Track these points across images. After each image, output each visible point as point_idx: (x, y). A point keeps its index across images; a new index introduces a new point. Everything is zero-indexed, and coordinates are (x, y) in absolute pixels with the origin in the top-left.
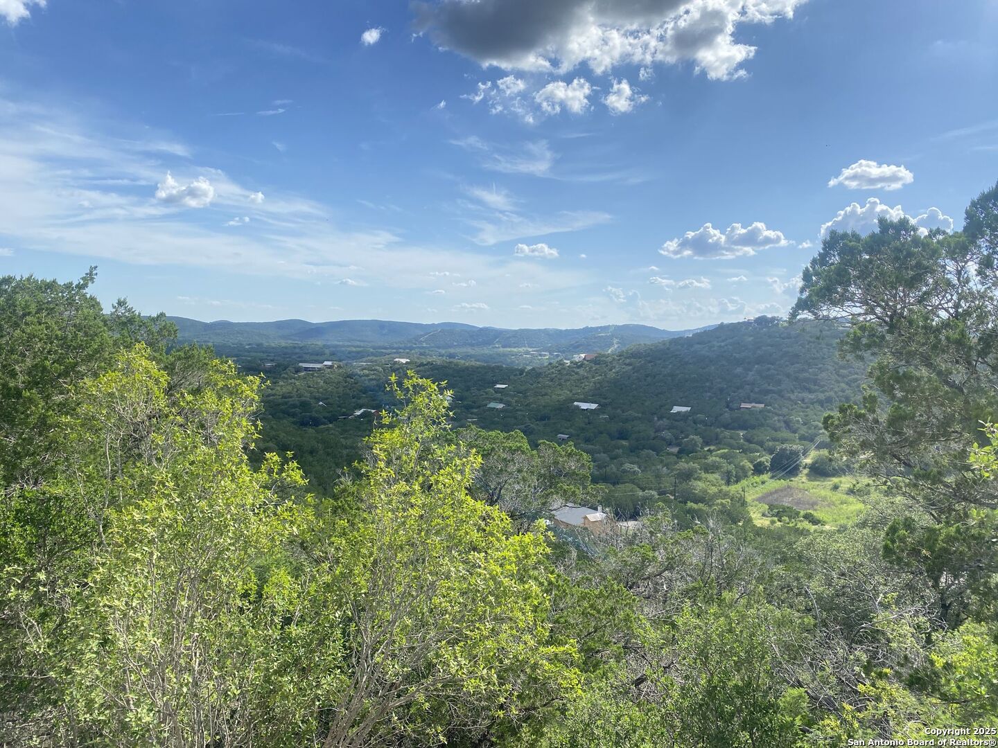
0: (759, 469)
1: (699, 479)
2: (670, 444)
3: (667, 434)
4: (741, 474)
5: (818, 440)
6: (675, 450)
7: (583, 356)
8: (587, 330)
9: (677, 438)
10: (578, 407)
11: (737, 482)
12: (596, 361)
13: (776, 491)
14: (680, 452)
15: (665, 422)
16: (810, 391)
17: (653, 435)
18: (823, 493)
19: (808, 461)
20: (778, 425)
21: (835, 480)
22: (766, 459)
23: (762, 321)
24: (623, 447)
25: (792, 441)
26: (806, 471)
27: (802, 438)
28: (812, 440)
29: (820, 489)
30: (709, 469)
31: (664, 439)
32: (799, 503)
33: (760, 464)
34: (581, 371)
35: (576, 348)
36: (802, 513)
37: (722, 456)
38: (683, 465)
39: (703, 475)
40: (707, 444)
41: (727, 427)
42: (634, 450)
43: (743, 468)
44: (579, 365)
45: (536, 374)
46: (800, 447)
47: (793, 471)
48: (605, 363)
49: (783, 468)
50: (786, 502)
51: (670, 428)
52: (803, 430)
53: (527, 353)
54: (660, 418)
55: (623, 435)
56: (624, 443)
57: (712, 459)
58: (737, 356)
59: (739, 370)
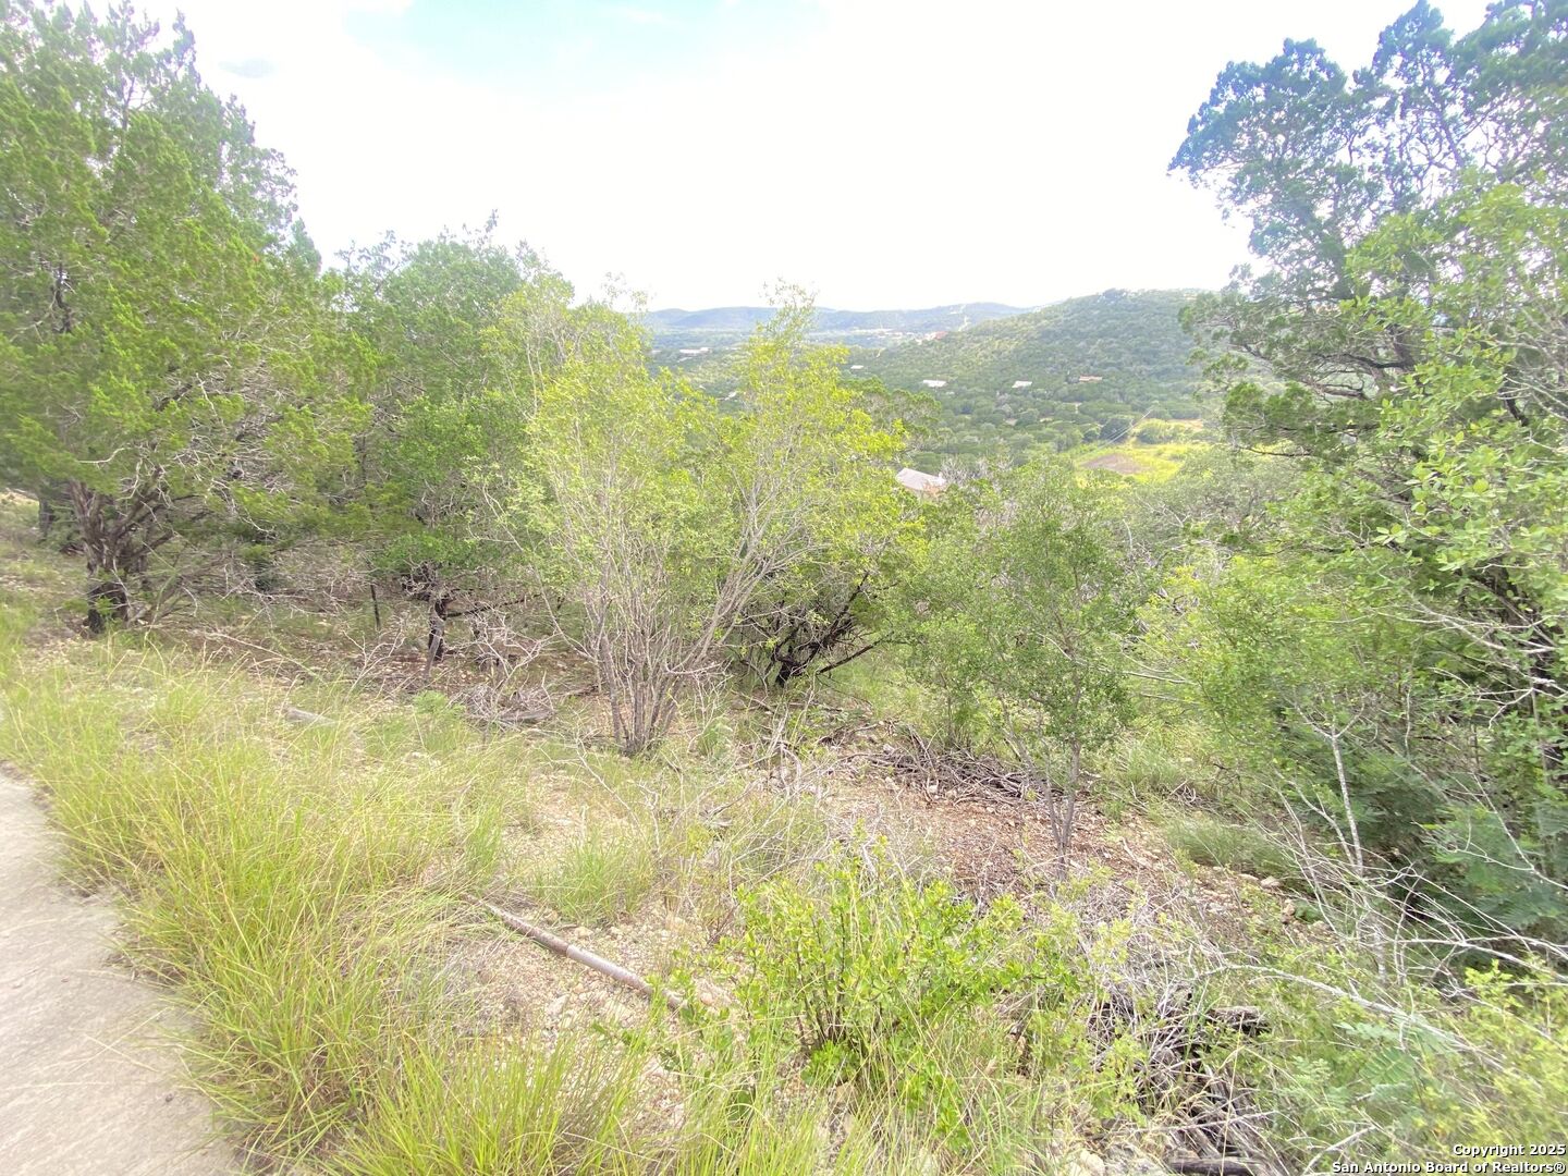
0: (1089, 438)
1: (1033, 448)
2: (1009, 417)
3: (1007, 408)
4: (1071, 442)
5: (1150, 410)
6: (1012, 422)
7: (934, 335)
8: (939, 310)
9: (1015, 411)
10: (926, 385)
11: (1066, 450)
12: (946, 340)
13: (1102, 458)
14: (1017, 424)
15: (1007, 396)
16: (1149, 363)
17: (994, 409)
18: (1147, 459)
19: (1137, 430)
20: (1113, 396)
21: (1160, 447)
22: (1097, 428)
23: (1110, 294)
24: (966, 420)
25: (1125, 412)
26: (1134, 439)
27: (1134, 409)
28: (1143, 410)
29: (1146, 454)
30: (1042, 439)
31: (1004, 413)
32: (1122, 468)
33: (1091, 434)
34: (931, 350)
35: (927, 327)
36: (1124, 476)
37: (1055, 427)
38: (1019, 436)
39: (1037, 444)
40: (1043, 416)
41: (1063, 399)
42: (975, 424)
43: (1073, 438)
44: (930, 344)
45: (890, 354)
46: (1131, 417)
47: (1122, 439)
48: (955, 340)
49: (1111, 437)
50: (1110, 468)
51: (1010, 402)
52: (1136, 401)
53: (882, 334)
54: (1002, 393)
55: (966, 411)
56: (967, 417)
57: (1046, 430)
58: (1082, 330)
59: (1082, 344)
